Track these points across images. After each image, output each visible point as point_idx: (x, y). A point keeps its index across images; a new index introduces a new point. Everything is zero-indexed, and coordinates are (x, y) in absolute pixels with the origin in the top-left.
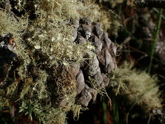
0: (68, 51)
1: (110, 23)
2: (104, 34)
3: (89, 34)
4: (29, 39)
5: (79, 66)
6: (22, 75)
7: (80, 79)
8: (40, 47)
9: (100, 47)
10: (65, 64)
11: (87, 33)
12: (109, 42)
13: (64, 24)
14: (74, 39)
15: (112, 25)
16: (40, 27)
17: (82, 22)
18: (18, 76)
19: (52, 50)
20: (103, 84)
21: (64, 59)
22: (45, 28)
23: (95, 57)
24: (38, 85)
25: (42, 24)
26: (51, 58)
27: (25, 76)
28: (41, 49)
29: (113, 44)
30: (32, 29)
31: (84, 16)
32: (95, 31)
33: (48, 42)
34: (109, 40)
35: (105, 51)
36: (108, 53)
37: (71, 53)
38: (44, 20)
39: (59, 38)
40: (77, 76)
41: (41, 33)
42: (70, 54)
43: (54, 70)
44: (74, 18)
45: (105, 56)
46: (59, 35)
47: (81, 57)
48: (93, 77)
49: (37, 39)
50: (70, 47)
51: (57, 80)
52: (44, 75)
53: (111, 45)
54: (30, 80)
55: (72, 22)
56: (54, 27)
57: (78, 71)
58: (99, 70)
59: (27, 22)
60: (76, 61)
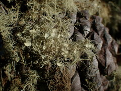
0: (63, 50)
1: (111, 16)
2: (104, 30)
3: (88, 30)
4: (18, 35)
5: (75, 68)
6: (9, 75)
7: (76, 82)
8: (30, 44)
9: (100, 45)
10: (59, 64)
11: (86, 28)
12: (110, 39)
13: (59, 18)
14: (70, 35)
15: (113, 19)
16: (32, 20)
17: (79, 15)
18: (5, 75)
19: (44, 48)
20: (102, 87)
21: (58, 59)
22: (38, 22)
23: (95, 58)
24: (27, 87)
25: (35, 17)
26: (43, 57)
27: (12, 76)
28: (31, 47)
29: (115, 41)
30: (23, 22)
31: (83, 8)
32: (94, 27)
33: (40, 39)
34: (110, 37)
35: (105, 50)
36: (108, 52)
37: (67, 52)
38: (36, 12)
39: (53, 35)
40: (72, 78)
41: (33, 27)
42: (65, 53)
43: (46, 70)
44: (70, 10)
45: (105, 56)
46: (54, 30)
47: (78, 57)
48: (91, 80)
49: (28, 34)
50: (66, 45)
51: (49, 82)
52: (34, 76)
53: (112, 42)
54: (19, 81)
55: (68, 15)
56: (48, 21)
57: (73, 73)
58: (98, 72)
59: (18, 14)
60: (71, 61)
